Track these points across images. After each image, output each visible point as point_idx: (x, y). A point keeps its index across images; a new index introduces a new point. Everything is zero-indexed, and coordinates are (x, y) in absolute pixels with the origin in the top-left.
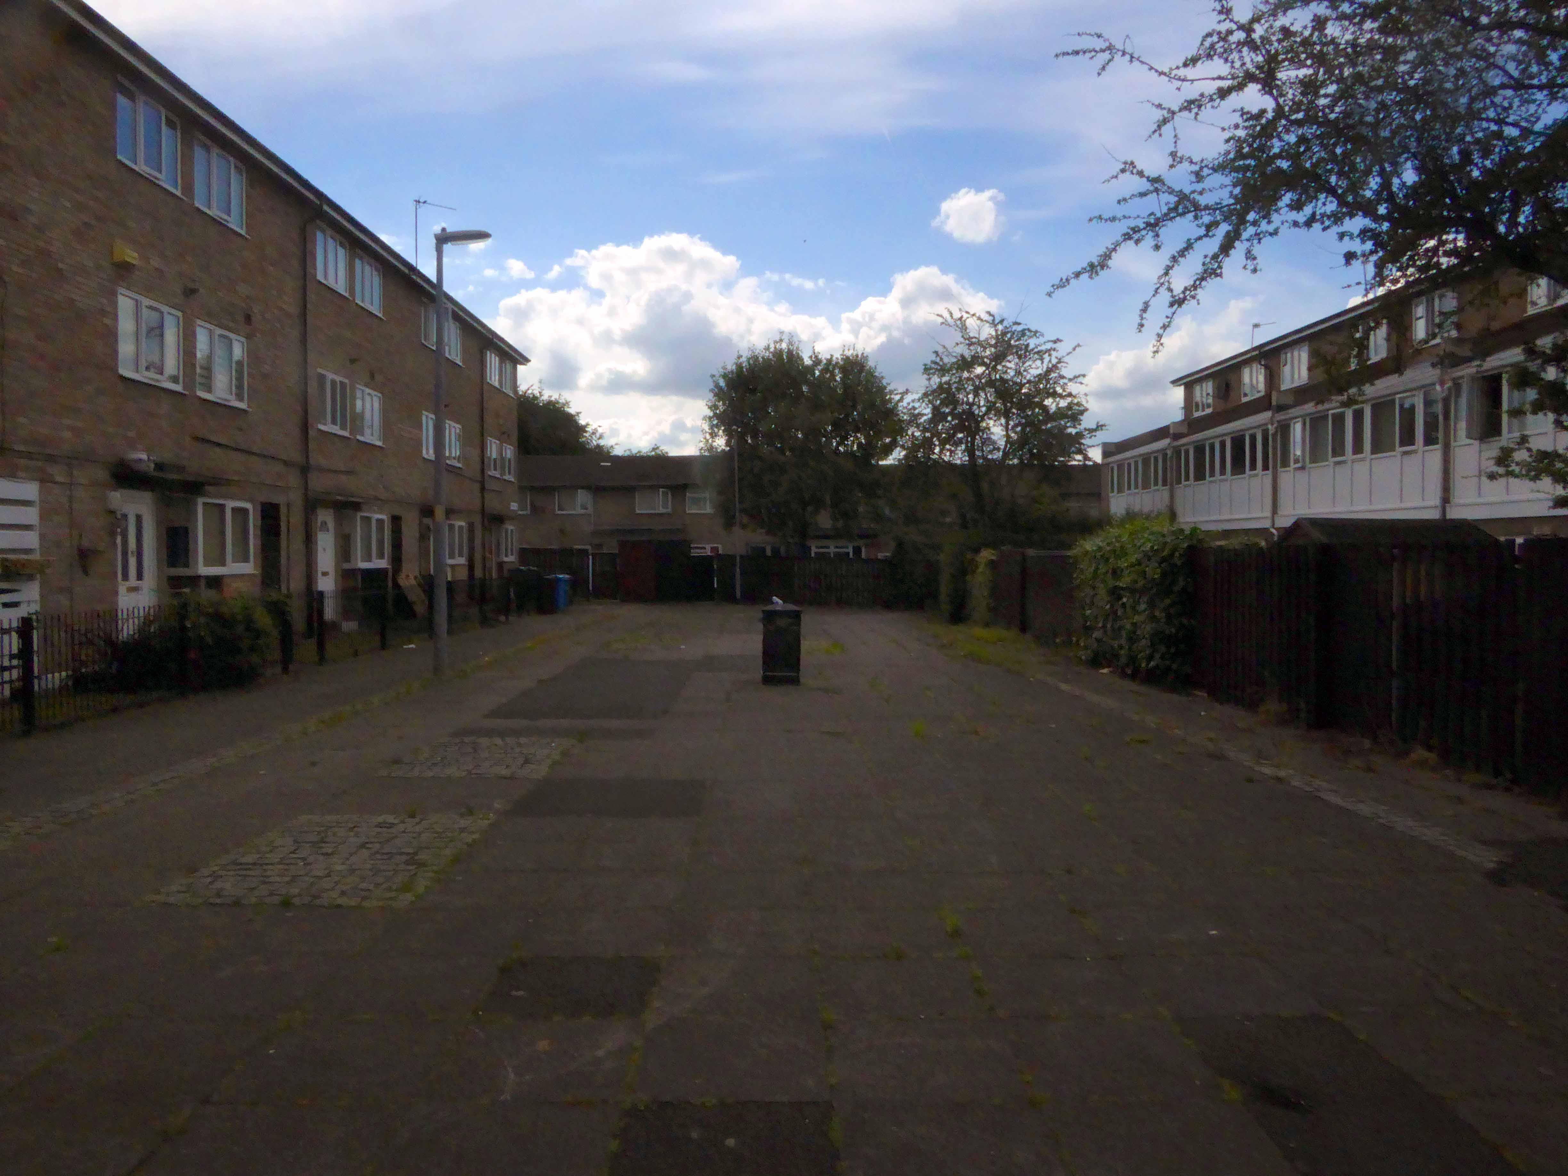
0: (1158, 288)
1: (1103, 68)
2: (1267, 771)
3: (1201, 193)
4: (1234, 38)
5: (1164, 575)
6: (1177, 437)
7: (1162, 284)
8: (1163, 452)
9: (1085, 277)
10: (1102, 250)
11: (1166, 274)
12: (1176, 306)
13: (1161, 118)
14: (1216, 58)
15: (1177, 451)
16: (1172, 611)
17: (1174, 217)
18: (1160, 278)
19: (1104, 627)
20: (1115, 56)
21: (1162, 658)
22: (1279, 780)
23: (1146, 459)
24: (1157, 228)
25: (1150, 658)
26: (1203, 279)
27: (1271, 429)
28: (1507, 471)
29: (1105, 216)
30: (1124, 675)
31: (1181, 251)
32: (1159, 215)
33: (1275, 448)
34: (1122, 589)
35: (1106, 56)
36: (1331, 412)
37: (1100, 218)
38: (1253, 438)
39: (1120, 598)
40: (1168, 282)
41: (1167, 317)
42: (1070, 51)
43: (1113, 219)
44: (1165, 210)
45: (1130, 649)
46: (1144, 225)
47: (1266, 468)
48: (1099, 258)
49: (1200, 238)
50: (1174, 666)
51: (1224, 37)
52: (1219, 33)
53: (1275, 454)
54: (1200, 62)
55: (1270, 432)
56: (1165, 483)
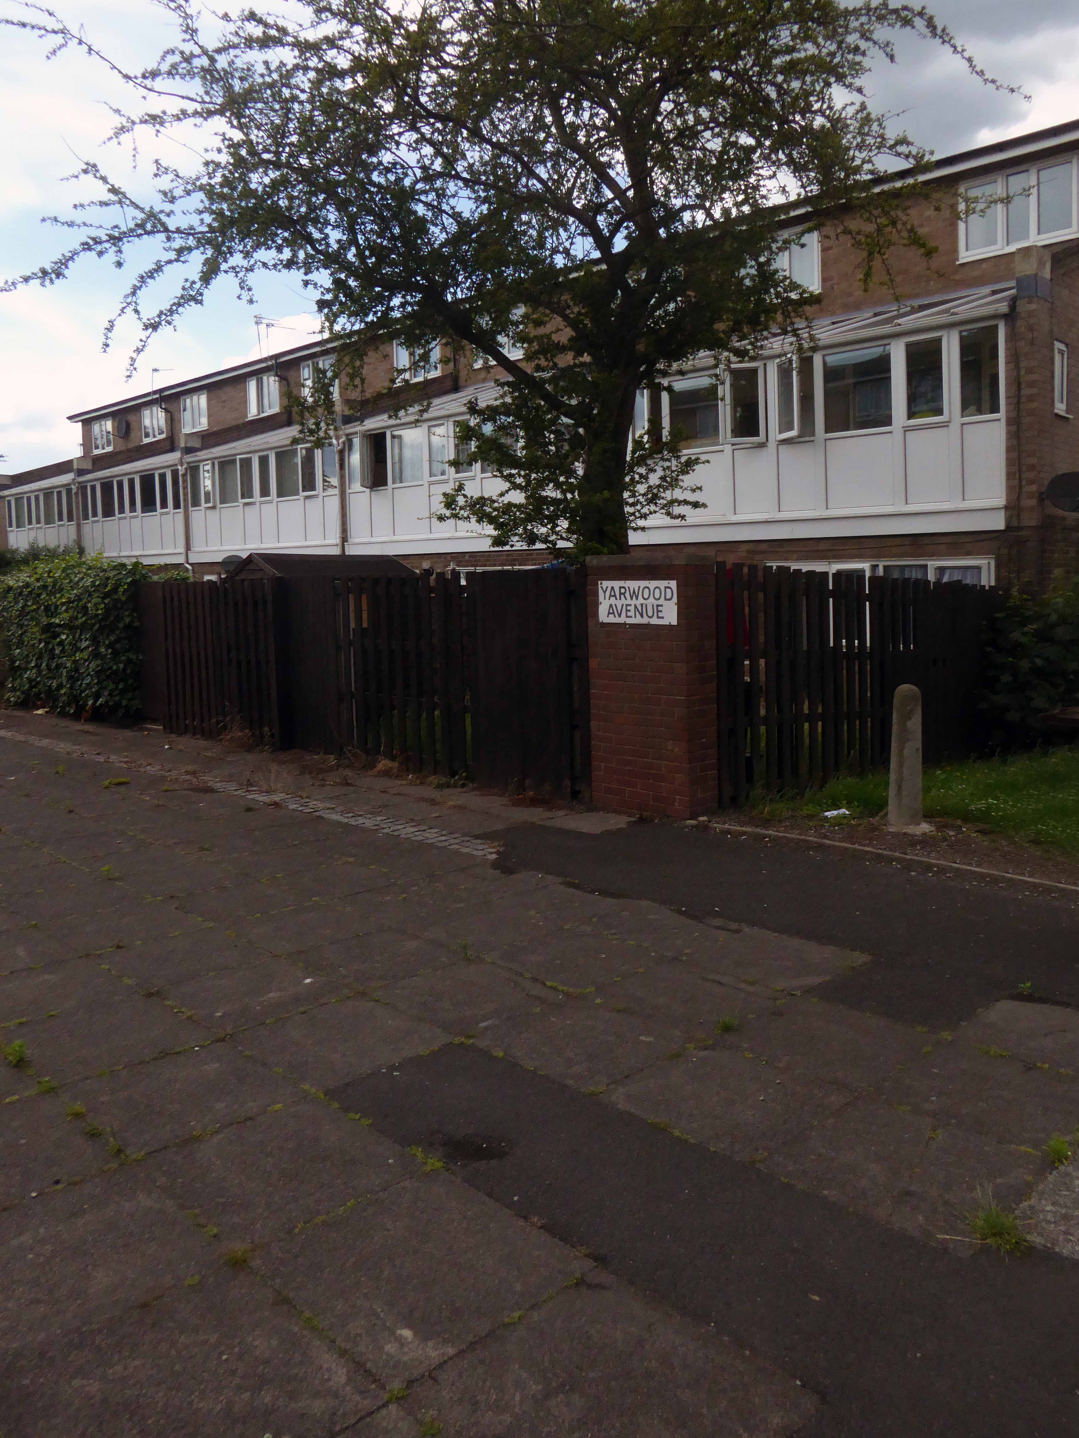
0: (124, 308)
1: (54, 52)
2: (262, 798)
3: (168, 215)
4: (197, 62)
5: (107, 610)
6: (81, 472)
7: (129, 304)
8: (67, 487)
9: (35, 283)
10: (57, 256)
11: (134, 293)
12: (150, 330)
13: (119, 126)
14: (177, 77)
15: (83, 487)
16: (118, 646)
17: (141, 235)
18: (126, 296)
19: (38, 666)
20: (69, 42)
21: (110, 695)
22: (276, 804)
23: (48, 493)
24: (121, 243)
25: (97, 696)
26: (179, 305)
27: (181, 470)
28: (452, 514)
29: (62, 219)
30: (63, 714)
31: (150, 272)
32: (124, 229)
33: (185, 488)
34: (59, 626)
35: (59, 39)
36: (238, 457)
37: (56, 219)
38: (162, 477)
39: (56, 635)
40: (136, 302)
41: (141, 340)
42: (15, 21)
43: (71, 224)
44: (131, 225)
45: (71, 688)
46: (107, 238)
47: (177, 506)
48: (53, 265)
49: (170, 262)
50: (124, 703)
51: (188, 59)
52: (182, 53)
53: (185, 494)
54: (161, 77)
55: (180, 473)
56: (70, 519)
